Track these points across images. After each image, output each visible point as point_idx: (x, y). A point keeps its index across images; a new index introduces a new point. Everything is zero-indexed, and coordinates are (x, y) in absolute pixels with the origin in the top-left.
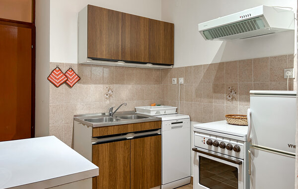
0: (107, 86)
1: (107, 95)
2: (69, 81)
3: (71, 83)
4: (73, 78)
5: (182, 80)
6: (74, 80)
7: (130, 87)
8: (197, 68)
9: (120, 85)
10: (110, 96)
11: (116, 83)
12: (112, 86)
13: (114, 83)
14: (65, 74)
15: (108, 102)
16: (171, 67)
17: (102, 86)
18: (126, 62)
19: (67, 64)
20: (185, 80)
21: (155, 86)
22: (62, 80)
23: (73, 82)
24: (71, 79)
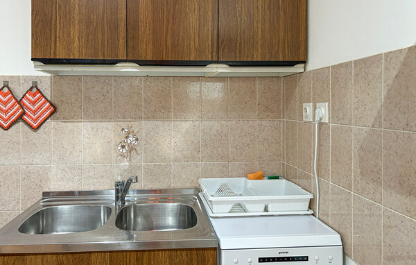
0: (124, 125)
1: (123, 147)
2: (29, 116)
3: (35, 120)
4: (39, 108)
5: (323, 111)
6: (42, 113)
7: (186, 126)
8: (365, 65)
9: (159, 123)
10: (131, 149)
11: (148, 118)
12: (135, 126)
13: (140, 118)
14: (19, 102)
15: (125, 164)
16: (298, 69)
17: (110, 125)
18: (142, 63)
19: (26, 78)
20: (333, 110)
21: (264, 123)
22: (13, 114)
23: (39, 117)
24: (34, 112)
